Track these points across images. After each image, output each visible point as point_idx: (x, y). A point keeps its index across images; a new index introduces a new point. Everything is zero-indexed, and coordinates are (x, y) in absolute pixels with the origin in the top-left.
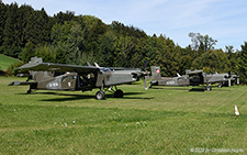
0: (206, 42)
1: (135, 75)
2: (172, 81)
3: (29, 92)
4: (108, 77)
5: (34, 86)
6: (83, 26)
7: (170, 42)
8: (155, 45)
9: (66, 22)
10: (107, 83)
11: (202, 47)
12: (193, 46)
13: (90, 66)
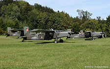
0: (86, 14)
2: (77, 36)
6: (19, 7)
7: (67, 15)
8: (59, 17)
9: (9, 4)
11: (84, 17)
12: (79, 17)
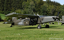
1: (54, 18)
3: (11, 26)
4: (43, 19)
5: (13, 24)
10: (42, 22)
13: (35, 15)
